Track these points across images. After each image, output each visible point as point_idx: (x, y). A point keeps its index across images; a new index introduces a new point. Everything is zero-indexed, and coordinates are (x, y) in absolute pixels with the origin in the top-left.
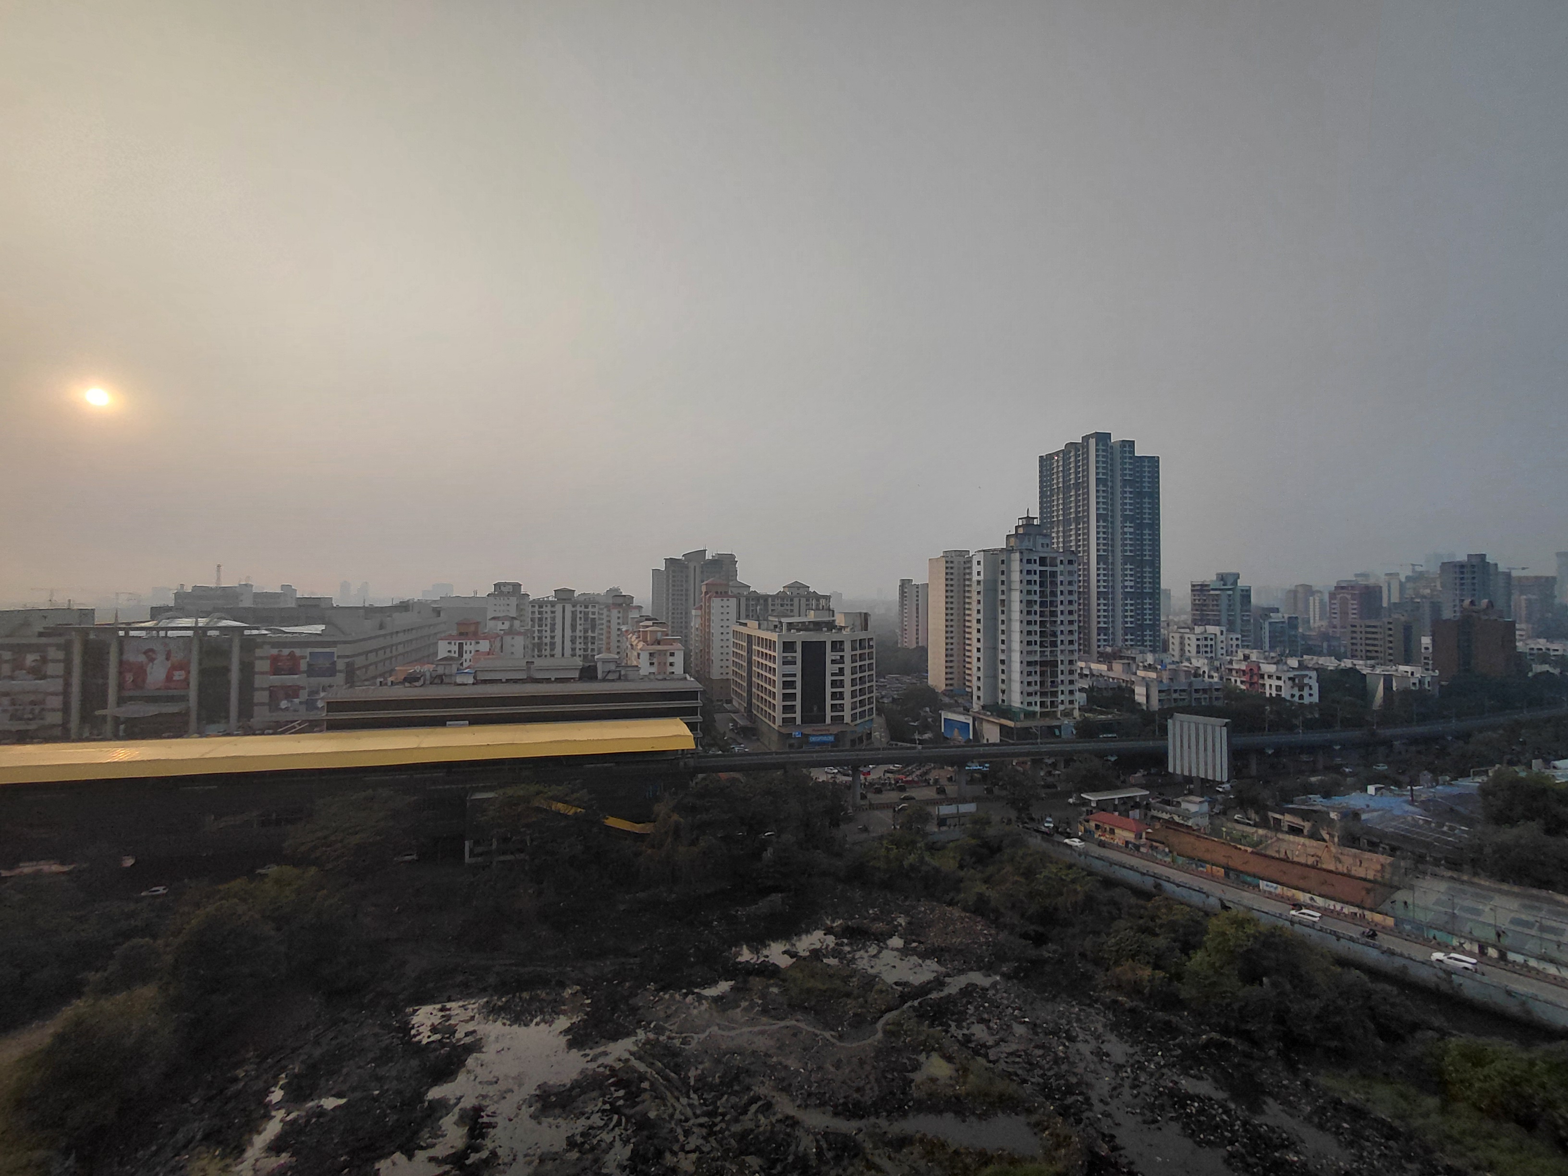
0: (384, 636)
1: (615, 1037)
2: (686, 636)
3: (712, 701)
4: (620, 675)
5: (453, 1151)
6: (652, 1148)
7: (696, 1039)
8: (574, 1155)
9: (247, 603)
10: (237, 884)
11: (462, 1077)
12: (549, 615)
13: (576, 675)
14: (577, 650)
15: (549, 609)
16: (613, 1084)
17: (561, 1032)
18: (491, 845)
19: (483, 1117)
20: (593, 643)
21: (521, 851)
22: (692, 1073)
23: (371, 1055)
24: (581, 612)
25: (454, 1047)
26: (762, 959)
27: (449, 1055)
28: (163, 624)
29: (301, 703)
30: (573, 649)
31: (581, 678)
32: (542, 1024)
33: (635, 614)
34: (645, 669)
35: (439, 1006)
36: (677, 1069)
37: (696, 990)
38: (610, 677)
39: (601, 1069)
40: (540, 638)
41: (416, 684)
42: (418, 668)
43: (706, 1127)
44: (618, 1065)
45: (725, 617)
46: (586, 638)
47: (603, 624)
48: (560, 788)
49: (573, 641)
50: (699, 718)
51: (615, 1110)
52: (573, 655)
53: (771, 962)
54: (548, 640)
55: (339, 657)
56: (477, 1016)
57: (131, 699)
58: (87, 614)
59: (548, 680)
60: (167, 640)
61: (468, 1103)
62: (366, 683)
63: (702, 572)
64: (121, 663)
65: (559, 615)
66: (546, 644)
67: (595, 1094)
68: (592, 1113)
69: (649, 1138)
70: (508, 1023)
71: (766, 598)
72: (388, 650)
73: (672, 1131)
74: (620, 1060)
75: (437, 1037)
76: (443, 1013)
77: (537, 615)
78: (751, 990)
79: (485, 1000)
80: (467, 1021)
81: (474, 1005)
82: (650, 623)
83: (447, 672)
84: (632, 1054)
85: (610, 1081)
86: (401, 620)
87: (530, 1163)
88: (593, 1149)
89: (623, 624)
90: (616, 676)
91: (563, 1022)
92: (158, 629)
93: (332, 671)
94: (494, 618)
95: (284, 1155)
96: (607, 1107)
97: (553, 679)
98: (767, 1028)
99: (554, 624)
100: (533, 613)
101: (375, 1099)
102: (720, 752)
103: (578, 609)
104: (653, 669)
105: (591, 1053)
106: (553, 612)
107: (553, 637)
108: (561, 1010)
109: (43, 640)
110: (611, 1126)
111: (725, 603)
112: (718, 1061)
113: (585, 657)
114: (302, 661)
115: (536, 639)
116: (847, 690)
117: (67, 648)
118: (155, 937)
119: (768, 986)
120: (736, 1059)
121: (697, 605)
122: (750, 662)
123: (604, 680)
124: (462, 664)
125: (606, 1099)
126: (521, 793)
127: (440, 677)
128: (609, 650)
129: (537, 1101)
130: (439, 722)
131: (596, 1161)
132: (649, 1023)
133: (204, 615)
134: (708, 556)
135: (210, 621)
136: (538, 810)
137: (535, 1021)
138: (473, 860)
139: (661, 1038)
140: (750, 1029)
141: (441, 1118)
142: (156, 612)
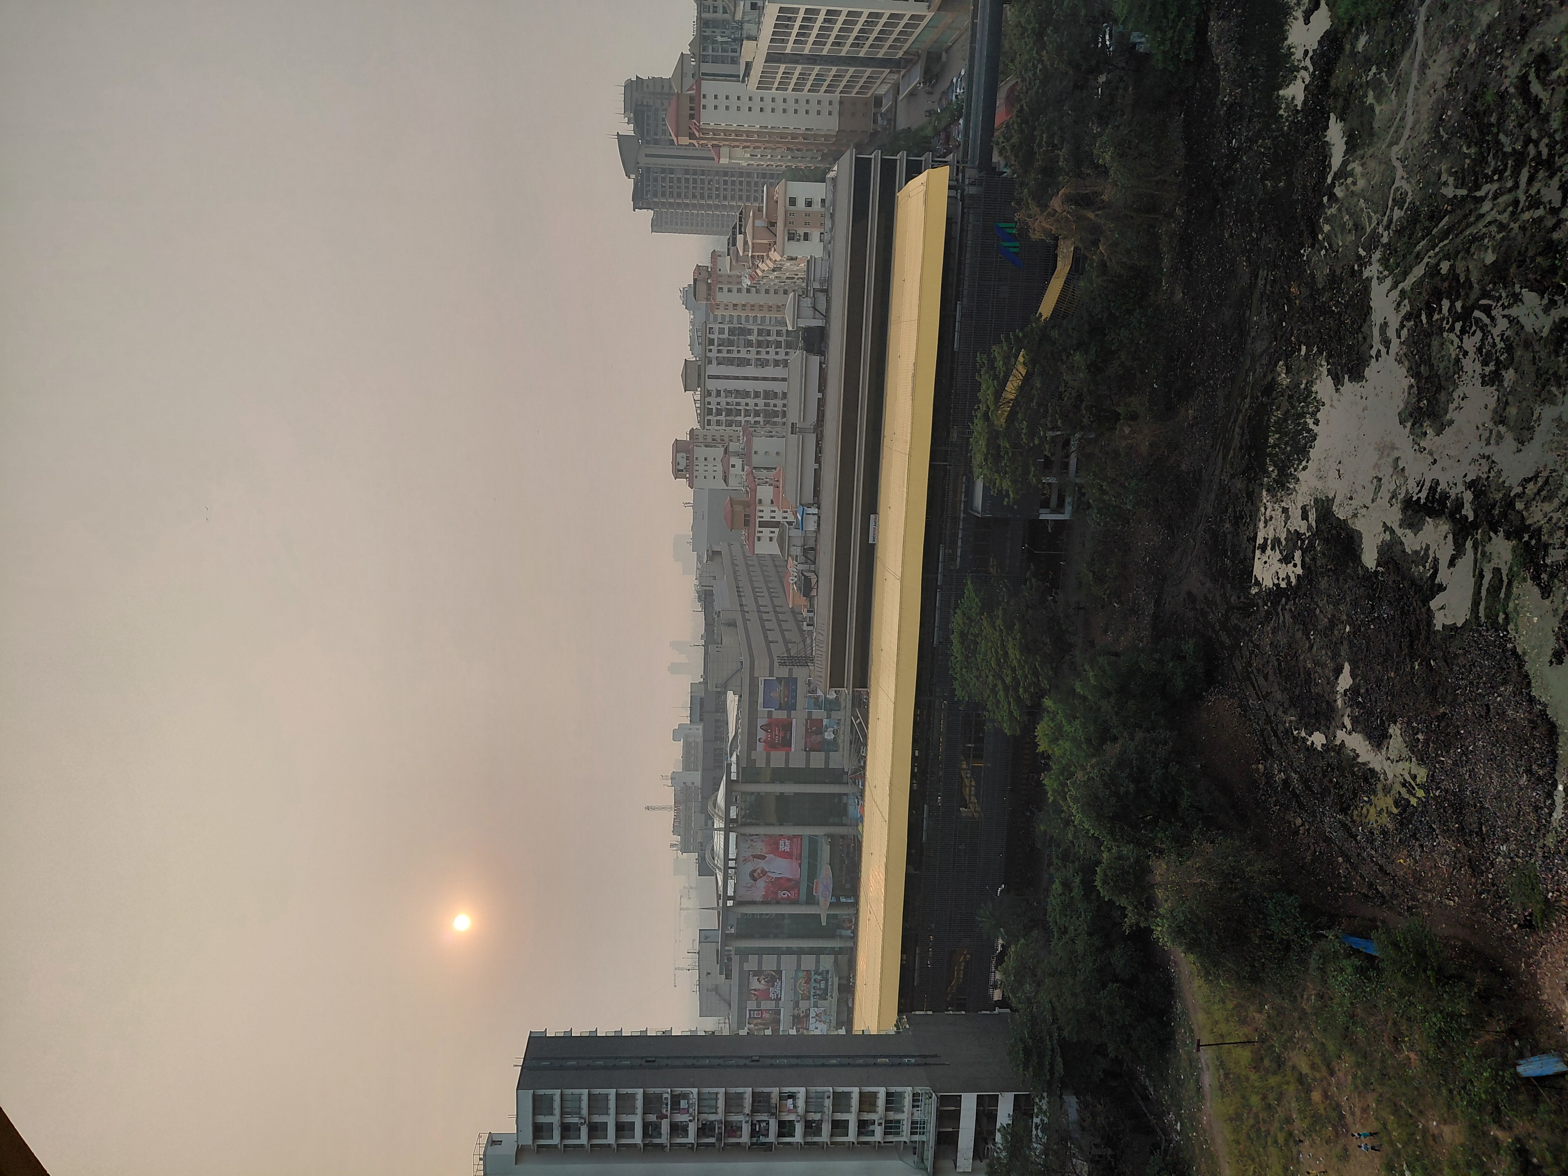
0: (745, 620)
1: (1366, 311)
2: (764, 176)
3: (876, 132)
4: (822, 291)
5: (1450, 536)
6: (1539, 259)
7: (1402, 183)
8: (1509, 375)
9: (696, 777)
10: (1049, 782)
11: (1358, 525)
12: (723, 400)
13: (815, 360)
14: (777, 357)
15: (713, 400)
16: (1430, 316)
17: (1337, 390)
18: (1050, 484)
19: (1419, 498)
20: (768, 333)
21: (1067, 443)
22: (1449, 192)
23: (1299, 635)
24: (719, 351)
25: (1317, 533)
26: (1308, 63)
27: (1326, 541)
28: (720, 863)
29: (829, 717)
30: (777, 363)
31: (822, 353)
32: (1319, 416)
33: (725, 263)
34: (813, 248)
35: (1258, 552)
36: (1435, 216)
37: (1329, 180)
38: (822, 307)
39: (1404, 333)
40: (757, 414)
41: (814, 581)
42: (792, 580)
43: (1537, 171)
44: (1406, 307)
45: (733, 103)
46: (760, 344)
47: (739, 317)
48: (984, 386)
49: (763, 363)
50: (901, 157)
51: (1467, 312)
52: (786, 364)
53: (1315, 46)
54: (761, 402)
55: (771, 675)
56: (1283, 504)
57: (810, 889)
58: (705, 936)
59: (821, 403)
60: (741, 859)
61: (1394, 516)
62: (808, 641)
63: (656, 142)
64: (765, 903)
65: (721, 384)
66: (766, 405)
67: (1435, 344)
68: (1460, 347)
69: (1521, 264)
70: (1304, 463)
71: (703, 24)
72: (765, 617)
73: (1523, 228)
74: (1399, 305)
75: (1298, 555)
76: (1269, 548)
77: (722, 418)
78: (1351, 85)
79: (1264, 493)
80: (1288, 518)
81: (1269, 507)
82: (740, 238)
83: (800, 542)
84: (1395, 286)
85: (1424, 321)
86: (724, 601)
87: (1500, 436)
88: (1509, 349)
89: (740, 283)
90: (822, 297)
91: (1323, 387)
92: (726, 868)
93: (791, 682)
94: (726, 480)
95: (1391, 731)
96: (1458, 326)
97: (820, 395)
98: (1418, 58)
99: (737, 391)
100: (718, 423)
101: (1355, 631)
102: (961, 121)
103: (714, 354)
104: (815, 235)
105: (1377, 345)
106: (718, 393)
107: (757, 395)
108: (1306, 388)
109: (735, 974)
110: (1486, 320)
111: (709, 102)
112: (1445, 148)
113: (789, 345)
114: (775, 716)
115: (757, 419)
117: (744, 954)
118: (1098, 863)
119: (1354, 54)
120: (1450, 117)
121: (713, 154)
122: (813, 59)
123: (826, 316)
124: (790, 523)
125: (1447, 327)
126: (982, 443)
127: (805, 551)
128: (780, 308)
129: (1421, 425)
130: (869, 553)
131: (1527, 345)
132: (1359, 257)
133: (710, 822)
134: (629, 130)
135: (719, 816)
136: (1011, 418)
137: (1311, 426)
138: (1068, 508)
139: (1385, 240)
140: (1412, 90)
141: (1404, 551)
142: (705, 869)
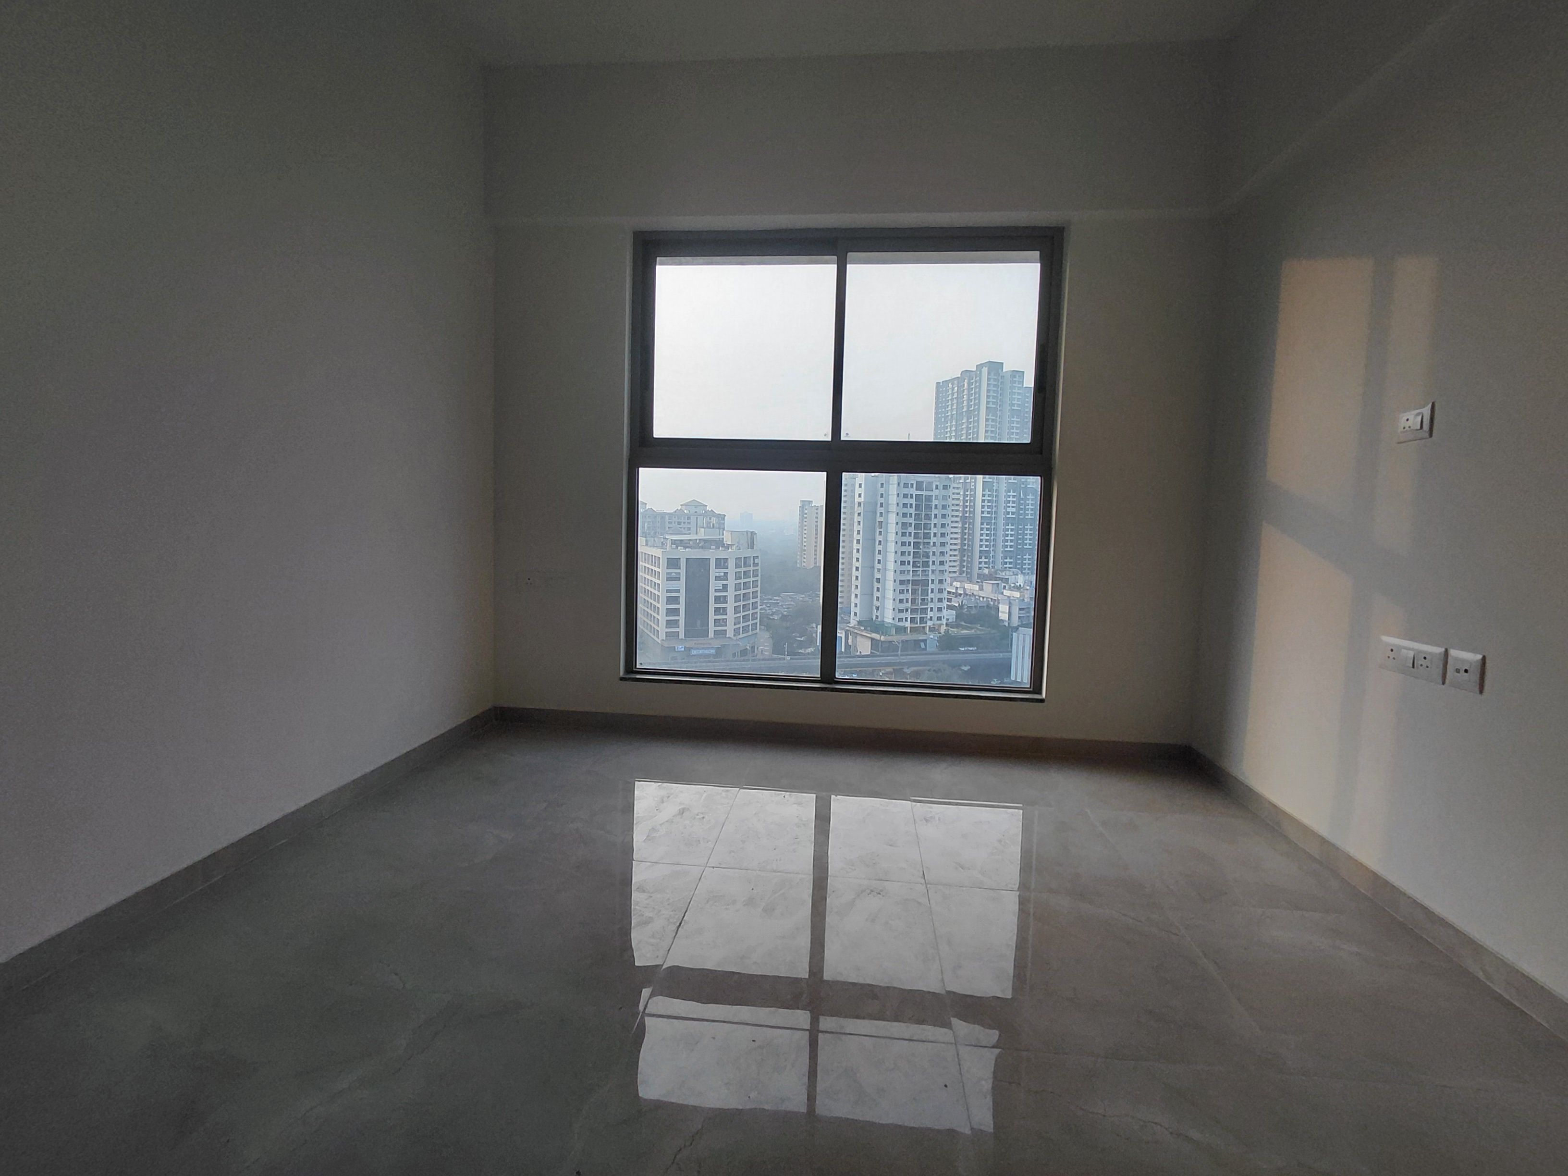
71: (663, 515)
116: (730, 605)
